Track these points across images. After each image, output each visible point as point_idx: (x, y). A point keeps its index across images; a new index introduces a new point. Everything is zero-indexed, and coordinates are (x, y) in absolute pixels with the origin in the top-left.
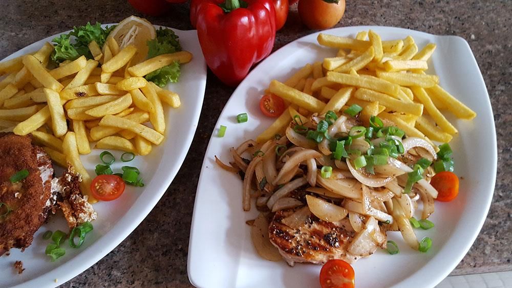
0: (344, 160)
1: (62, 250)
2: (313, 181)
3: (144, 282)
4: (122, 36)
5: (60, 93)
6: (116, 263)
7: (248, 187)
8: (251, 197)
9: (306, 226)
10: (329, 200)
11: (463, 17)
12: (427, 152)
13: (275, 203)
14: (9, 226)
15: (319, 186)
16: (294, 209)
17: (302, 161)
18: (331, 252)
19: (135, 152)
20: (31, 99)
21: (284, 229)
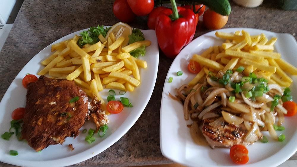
0: (240, 94)
1: (94, 138)
2: (225, 104)
3: (135, 156)
4: (116, 32)
5: (89, 59)
6: (120, 146)
7: (187, 108)
8: (188, 113)
9: (222, 127)
10: (233, 114)
11: (288, 24)
12: (278, 91)
13: (204, 115)
14: (71, 124)
15: (228, 106)
16: (215, 119)
17: (218, 94)
18: (236, 140)
19: (126, 90)
20: (71, 63)
21: (210, 128)
